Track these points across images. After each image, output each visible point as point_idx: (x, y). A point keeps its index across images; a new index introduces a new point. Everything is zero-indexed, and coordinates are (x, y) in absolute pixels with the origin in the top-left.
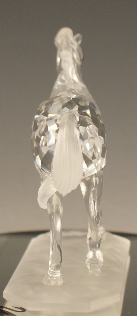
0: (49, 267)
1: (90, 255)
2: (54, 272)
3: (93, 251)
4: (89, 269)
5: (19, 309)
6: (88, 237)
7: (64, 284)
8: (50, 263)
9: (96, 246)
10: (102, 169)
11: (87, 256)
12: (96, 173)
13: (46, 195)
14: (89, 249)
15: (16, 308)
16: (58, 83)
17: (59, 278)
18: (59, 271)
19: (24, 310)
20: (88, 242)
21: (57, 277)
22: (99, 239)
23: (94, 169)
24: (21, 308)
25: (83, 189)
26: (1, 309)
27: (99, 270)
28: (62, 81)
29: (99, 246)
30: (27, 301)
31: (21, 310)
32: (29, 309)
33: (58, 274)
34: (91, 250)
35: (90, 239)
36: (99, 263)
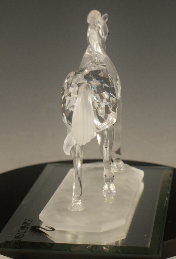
0: (72, 197)
1: (106, 187)
2: (76, 201)
3: (107, 184)
4: (105, 197)
5: (50, 228)
6: (104, 174)
7: (84, 210)
8: (73, 194)
9: (110, 181)
10: (114, 124)
11: (104, 188)
12: (108, 128)
13: (70, 145)
14: (105, 182)
15: (48, 228)
16: (87, 53)
17: (80, 206)
18: (80, 200)
19: (53, 230)
20: (104, 178)
21: (79, 205)
22: (113, 176)
23: (106, 125)
24: (51, 228)
25: (99, 139)
26: (37, 228)
27: (112, 198)
28: (90, 52)
29: (112, 181)
30: (55, 224)
31: (51, 230)
32: (56, 229)
33: (80, 203)
34: (106, 183)
35: (105, 176)
36: (113, 193)
